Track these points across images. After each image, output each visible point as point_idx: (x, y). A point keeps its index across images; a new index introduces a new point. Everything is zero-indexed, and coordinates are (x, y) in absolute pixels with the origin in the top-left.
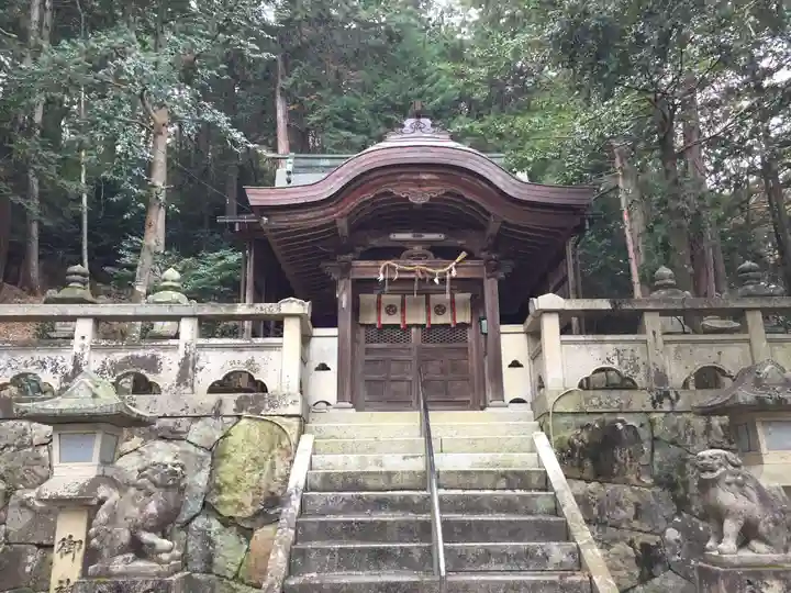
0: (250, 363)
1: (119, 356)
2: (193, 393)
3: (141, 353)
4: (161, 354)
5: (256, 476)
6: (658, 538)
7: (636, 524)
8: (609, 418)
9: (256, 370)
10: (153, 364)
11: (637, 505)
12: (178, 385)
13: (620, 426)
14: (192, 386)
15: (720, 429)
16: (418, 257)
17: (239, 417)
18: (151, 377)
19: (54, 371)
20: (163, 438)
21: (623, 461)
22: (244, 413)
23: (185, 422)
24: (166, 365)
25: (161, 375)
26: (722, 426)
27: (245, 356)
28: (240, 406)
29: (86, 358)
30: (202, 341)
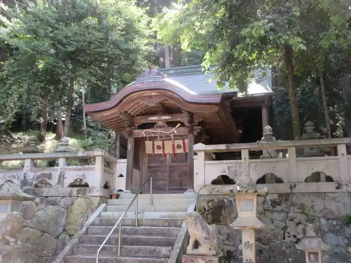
0: (83, 176)
1: (39, 173)
2: (63, 187)
3: (46, 172)
4: (53, 173)
5: (82, 219)
6: (235, 249)
7: (227, 242)
8: (221, 197)
9: (85, 178)
10: (50, 176)
11: (228, 234)
12: (58, 184)
13: (226, 200)
14: (63, 184)
15: (270, 201)
16: (160, 127)
17: (78, 197)
18: (49, 181)
19: (18, 179)
20: (52, 204)
21: (225, 215)
22: (80, 195)
23: (59, 198)
24: (54, 176)
25: (52, 181)
26: (271, 200)
27: (81, 173)
28: (78, 192)
29: (28, 174)
30: (67, 167)
